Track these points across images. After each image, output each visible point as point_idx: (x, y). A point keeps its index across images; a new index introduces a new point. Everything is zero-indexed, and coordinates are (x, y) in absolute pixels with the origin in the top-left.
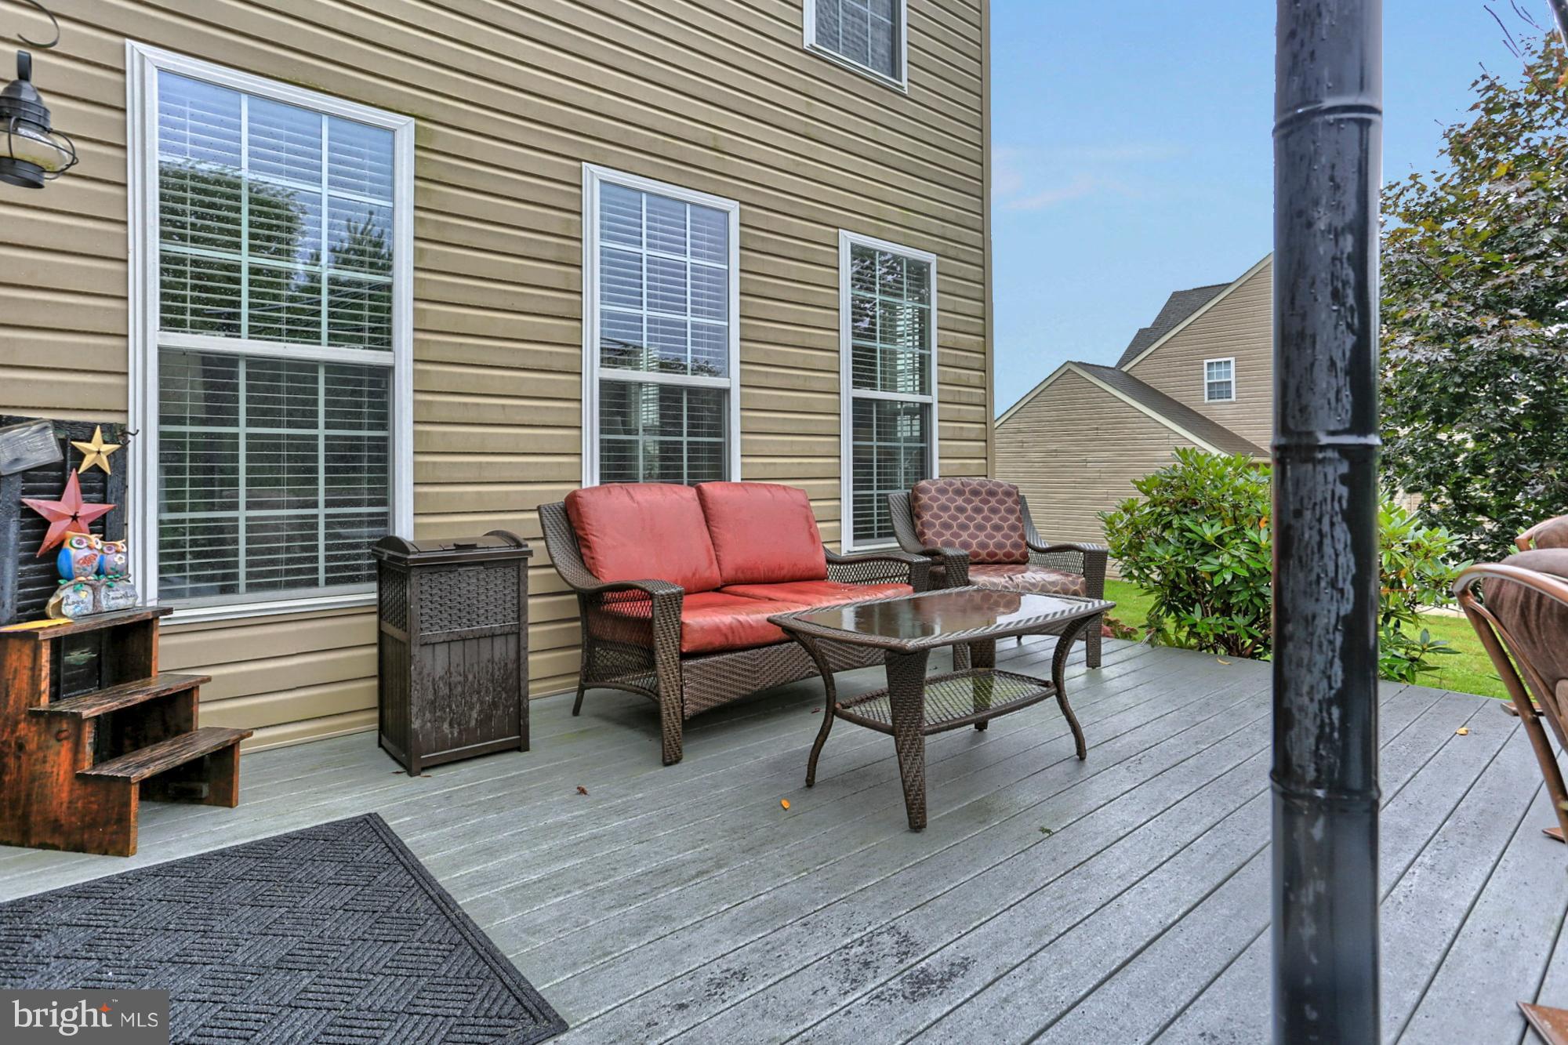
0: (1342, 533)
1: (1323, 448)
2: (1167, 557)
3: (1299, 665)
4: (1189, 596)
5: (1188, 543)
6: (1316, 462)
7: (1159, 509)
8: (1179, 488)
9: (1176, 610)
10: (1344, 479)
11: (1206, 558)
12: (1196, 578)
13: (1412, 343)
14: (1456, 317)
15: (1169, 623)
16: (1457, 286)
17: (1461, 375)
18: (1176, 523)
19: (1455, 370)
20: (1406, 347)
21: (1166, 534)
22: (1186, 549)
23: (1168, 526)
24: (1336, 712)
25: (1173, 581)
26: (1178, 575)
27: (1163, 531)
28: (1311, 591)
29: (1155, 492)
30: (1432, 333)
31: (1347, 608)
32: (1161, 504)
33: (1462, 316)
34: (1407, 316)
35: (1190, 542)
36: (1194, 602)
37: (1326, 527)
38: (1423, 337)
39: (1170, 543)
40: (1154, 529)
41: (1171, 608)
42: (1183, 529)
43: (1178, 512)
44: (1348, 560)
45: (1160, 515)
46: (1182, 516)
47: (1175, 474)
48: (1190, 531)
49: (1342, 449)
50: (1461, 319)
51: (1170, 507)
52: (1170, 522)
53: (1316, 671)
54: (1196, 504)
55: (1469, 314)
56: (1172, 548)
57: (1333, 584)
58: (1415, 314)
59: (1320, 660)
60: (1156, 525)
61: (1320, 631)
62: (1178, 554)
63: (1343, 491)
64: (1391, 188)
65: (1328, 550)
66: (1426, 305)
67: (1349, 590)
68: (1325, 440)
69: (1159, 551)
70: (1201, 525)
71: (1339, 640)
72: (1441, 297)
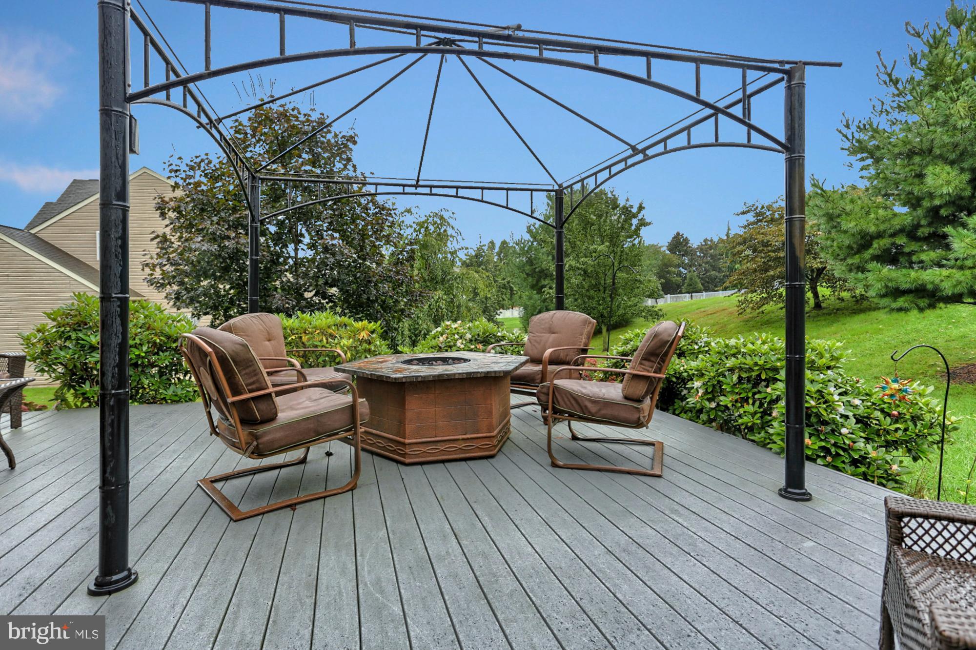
0: (118, 321)
1: (113, 298)
2: (68, 356)
3: (107, 358)
4: (82, 378)
5: (81, 347)
6: (111, 301)
7: (63, 329)
8: (76, 316)
9: (74, 387)
10: (119, 306)
11: (92, 354)
12: (87, 368)
13: (202, 240)
14: (221, 230)
15: (70, 396)
16: (223, 214)
17: (223, 258)
18: (74, 336)
19: (220, 255)
20: (199, 242)
21: (67, 344)
22: (80, 351)
23: (69, 338)
24: (116, 369)
25: (71, 370)
26: (75, 366)
27: (65, 342)
28: (110, 338)
29: (59, 319)
30: (211, 237)
31: (120, 341)
32: (63, 326)
33: (222, 230)
34: (200, 227)
35: (83, 346)
36: (85, 380)
37: (114, 319)
38: (207, 238)
39: (70, 348)
40: (59, 341)
41: (70, 387)
42: (78, 339)
43: (75, 330)
44: (120, 329)
45: (63, 332)
46: (78, 332)
47: (73, 308)
48: (83, 340)
49: (118, 298)
50: (223, 231)
51: (70, 327)
52: (70, 336)
53: (111, 359)
54: (86, 325)
55: (226, 229)
56: (71, 351)
57: (116, 335)
58: (204, 227)
59: (112, 356)
60: (60, 337)
61: (112, 348)
62: (75, 354)
63: (118, 309)
64: (197, 157)
65: (114, 325)
66: (209, 222)
67: (120, 336)
68: (114, 295)
69: (62, 353)
70: (89, 336)
71: (117, 349)
72: (215, 219)
